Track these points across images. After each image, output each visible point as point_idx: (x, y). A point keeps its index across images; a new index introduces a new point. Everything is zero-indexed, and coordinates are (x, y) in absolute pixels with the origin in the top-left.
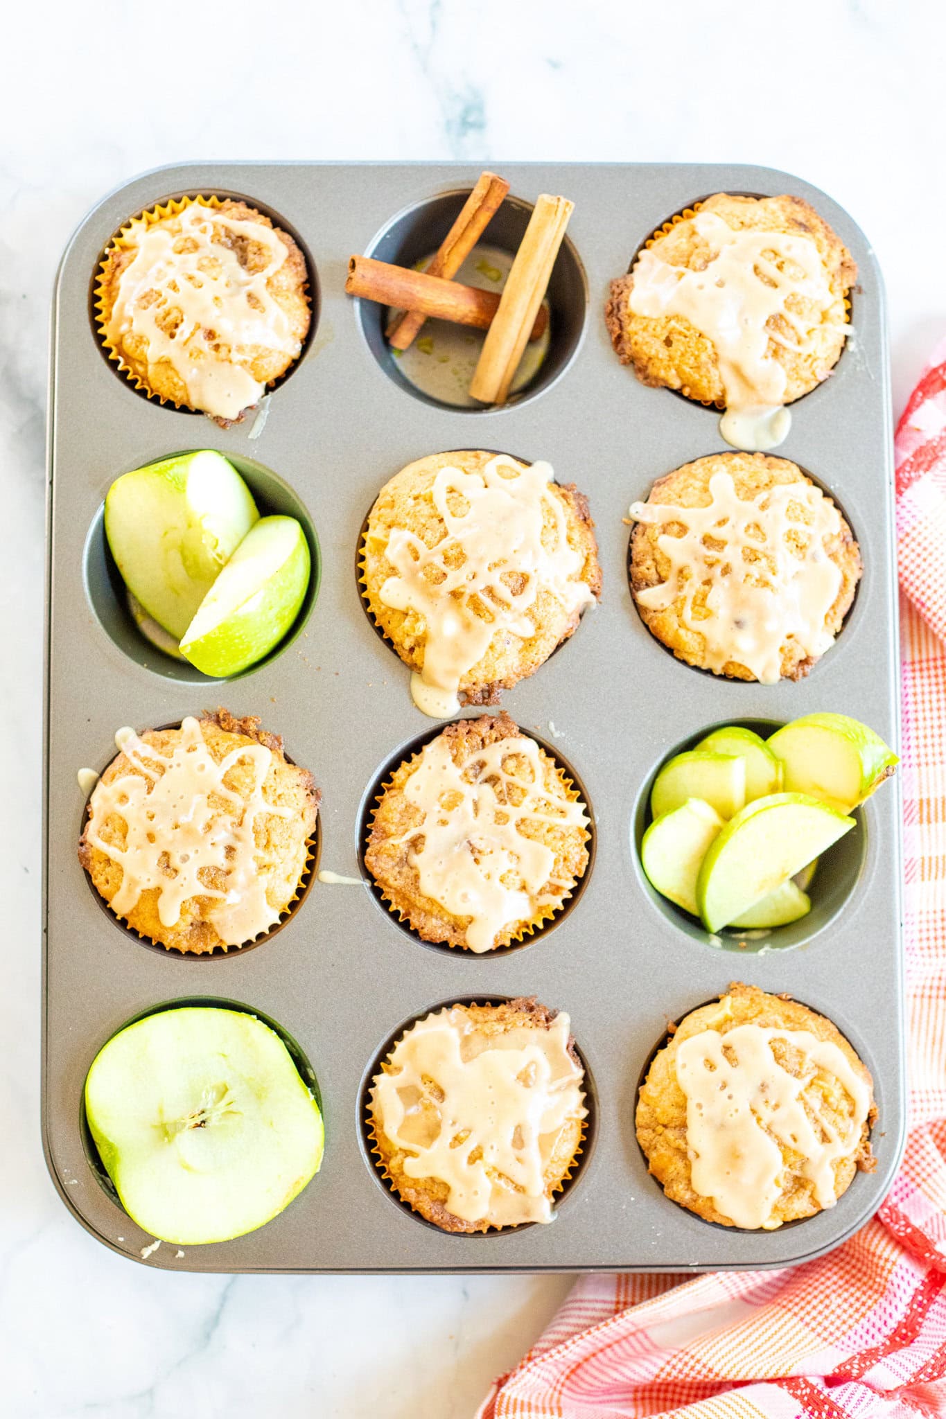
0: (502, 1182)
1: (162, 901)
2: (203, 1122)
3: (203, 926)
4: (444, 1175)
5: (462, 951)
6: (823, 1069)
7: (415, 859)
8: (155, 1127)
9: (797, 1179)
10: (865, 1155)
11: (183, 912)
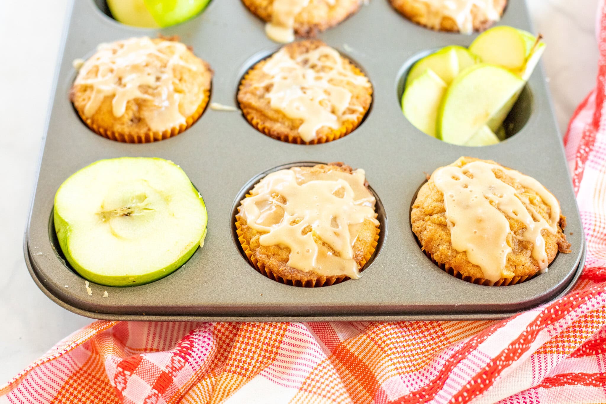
0: (325, 249)
1: (114, 101)
2: (130, 214)
3: (138, 120)
4: (287, 241)
5: (297, 141)
6: (527, 188)
7: (268, 96)
8: (98, 214)
9: (520, 242)
10: (562, 240)
11: (128, 108)
